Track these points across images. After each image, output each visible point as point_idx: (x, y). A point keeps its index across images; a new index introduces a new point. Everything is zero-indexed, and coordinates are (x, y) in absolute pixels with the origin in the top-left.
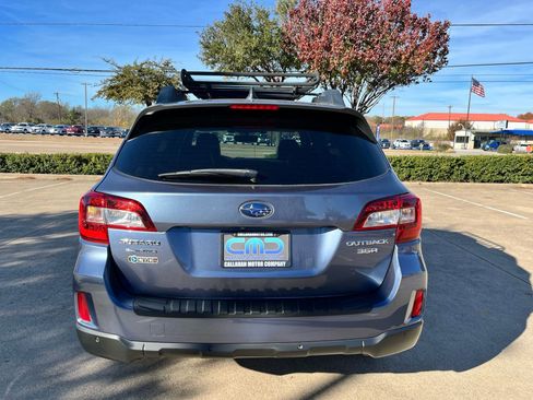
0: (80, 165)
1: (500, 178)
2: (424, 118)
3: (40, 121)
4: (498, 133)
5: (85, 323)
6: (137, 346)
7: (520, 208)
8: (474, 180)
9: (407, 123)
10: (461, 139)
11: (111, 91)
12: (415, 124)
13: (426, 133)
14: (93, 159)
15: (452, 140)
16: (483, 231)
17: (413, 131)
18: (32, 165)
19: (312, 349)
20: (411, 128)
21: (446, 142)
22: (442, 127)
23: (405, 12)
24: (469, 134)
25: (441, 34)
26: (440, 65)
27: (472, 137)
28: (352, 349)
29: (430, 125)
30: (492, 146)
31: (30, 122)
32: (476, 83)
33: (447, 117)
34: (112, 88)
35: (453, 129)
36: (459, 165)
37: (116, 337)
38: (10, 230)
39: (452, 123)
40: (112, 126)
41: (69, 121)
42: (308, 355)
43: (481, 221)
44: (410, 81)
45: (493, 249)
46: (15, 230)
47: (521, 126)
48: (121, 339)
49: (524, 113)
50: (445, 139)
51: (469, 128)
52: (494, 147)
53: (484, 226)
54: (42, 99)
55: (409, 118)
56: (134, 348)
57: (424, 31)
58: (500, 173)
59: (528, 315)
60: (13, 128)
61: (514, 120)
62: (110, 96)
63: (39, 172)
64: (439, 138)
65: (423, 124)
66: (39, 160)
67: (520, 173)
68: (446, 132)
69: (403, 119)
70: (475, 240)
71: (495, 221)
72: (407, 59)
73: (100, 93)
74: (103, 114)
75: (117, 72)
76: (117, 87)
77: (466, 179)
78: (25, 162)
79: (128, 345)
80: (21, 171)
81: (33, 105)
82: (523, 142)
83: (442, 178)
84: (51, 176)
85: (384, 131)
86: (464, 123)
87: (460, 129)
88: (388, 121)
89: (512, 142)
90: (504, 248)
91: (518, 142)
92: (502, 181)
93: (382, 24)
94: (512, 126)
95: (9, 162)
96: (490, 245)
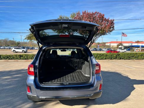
0: (20, 57)
1: (129, 58)
2: (111, 43)
3: (8, 45)
4: (130, 46)
5: (29, 93)
6: (40, 97)
7: (133, 66)
8: (123, 59)
9: (106, 44)
10: (120, 48)
11: (28, 38)
12: (108, 44)
13: (111, 47)
14: (24, 56)
15: (118, 48)
16: (123, 72)
17: (108, 46)
18: (8, 58)
19: (78, 97)
20: (107, 45)
21: (116, 49)
22: (115, 45)
23: (103, 17)
24: (122, 47)
25: (112, 23)
26: (112, 30)
27: (123, 47)
28: (86, 97)
29: (112, 44)
30: (128, 50)
31: (6, 46)
32: (123, 34)
33: (117, 42)
34: (29, 37)
35: (118, 46)
36: (118, 55)
37: (36, 96)
38: (4, 75)
39: (118, 44)
40: (28, 46)
41: (16, 45)
42: (77, 98)
43: (123, 70)
44: (105, 34)
45: (125, 76)
46: (5, 74)
47: (136, 44)
48: (37, 96)
49: (137, 41)
50: (116, 48)
51: (122, 45)
52: (129, 50)
53: (124, 71)
54: (9, 40)
55: (107, 43)
56: (40, 98)
57: (108, 22)
58: (129, 57)
59: (131, 92)
60: (1, 48)
61: (134, 43)
62: (28, 39)
63: (9, 59)
64: (115, 48)
65: (110, 44)
66: (10, 56)
67: (134, 57)
68: (116, 46)
69: (105, 43)
70: (121, 74)
71: (127, 69)
72: (104, 29)
73: (26, 38)
74: (26, 43)
75: (30, 33)
76: (30, 37)
77: (120, 59)
78: (6, 57)
79: (38, 97)
80: (5, 59)
81: (7, 41)
82: (137, 49)
83: (114, 59)
84: (13, 60)
85: (100, 46)
86: (121, 44)
87: (120, 45)
88: (101, 44)
89: (134, 49)
90: (128, 76)
91: (135, 49)
92: (130, 59)
93: (97, 20)
94: (133, 44)
95: (2, 57)
96: (125, 75)
